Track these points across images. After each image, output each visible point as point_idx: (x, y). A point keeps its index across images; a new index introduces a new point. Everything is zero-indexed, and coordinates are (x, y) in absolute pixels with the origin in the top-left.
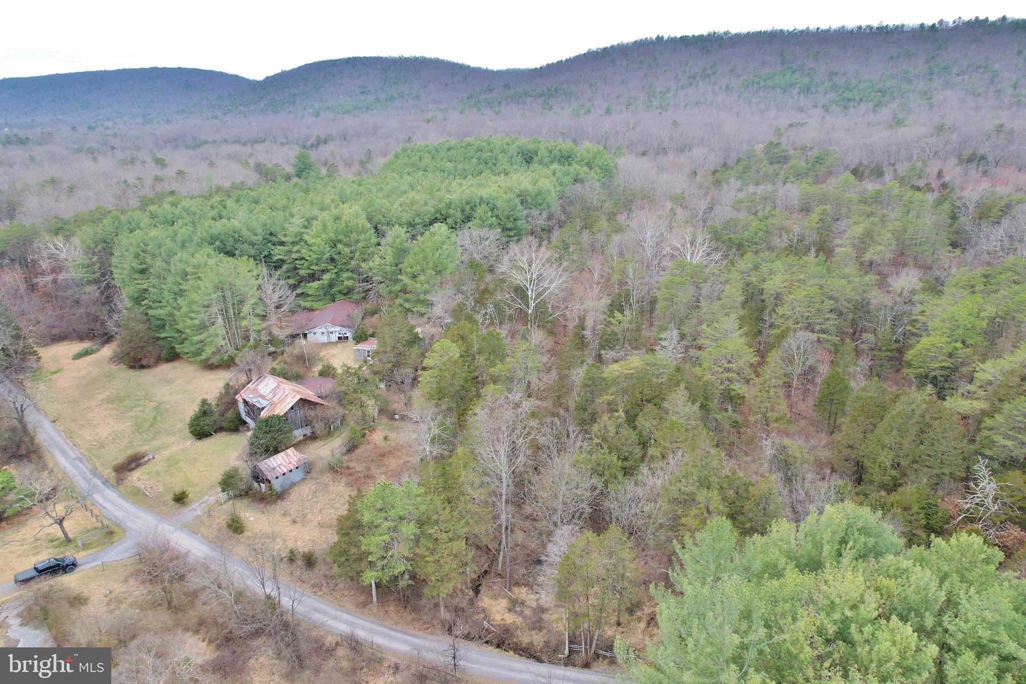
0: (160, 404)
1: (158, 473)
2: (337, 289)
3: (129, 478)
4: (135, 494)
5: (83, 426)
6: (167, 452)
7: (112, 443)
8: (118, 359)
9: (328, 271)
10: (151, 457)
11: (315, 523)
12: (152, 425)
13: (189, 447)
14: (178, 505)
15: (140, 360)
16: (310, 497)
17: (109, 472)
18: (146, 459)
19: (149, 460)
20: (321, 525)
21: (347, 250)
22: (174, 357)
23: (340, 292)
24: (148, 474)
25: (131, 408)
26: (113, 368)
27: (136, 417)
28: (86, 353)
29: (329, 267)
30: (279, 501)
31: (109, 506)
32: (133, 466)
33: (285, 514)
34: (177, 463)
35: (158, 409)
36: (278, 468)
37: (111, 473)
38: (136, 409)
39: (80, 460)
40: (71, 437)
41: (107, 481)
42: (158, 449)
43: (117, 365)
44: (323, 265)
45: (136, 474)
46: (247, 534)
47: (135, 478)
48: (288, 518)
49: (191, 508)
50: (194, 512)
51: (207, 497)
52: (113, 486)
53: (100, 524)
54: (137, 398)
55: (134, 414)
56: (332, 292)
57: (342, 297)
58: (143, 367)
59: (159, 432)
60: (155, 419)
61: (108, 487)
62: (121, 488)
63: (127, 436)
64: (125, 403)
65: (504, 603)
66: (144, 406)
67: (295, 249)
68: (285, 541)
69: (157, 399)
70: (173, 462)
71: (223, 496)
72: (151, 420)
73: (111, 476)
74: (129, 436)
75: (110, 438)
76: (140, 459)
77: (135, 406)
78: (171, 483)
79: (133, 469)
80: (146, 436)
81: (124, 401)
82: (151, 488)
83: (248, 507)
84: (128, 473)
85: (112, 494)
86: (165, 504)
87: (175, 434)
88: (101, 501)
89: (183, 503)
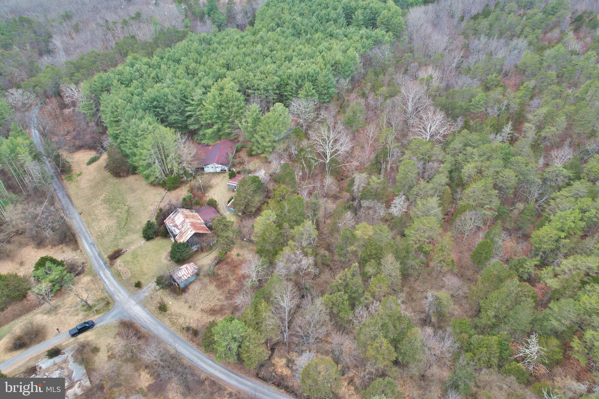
0: (129, 208)
1: (128, 262)
3: (115, 264)
4: (118, 276)
5: (93, 220)
6: (133, 248)
7: (107, 235)
9: (217, 123)
10: (125, 250)
11: (199, 309)
12: (125, 224)
13: (143, 245)
14: (137, 289)
15: (119, 173)
16: (198, 292)
17: (106, 257)
18: (123, 251)
20: (202, 310)
23: (224, 134)
24: (124, 261)
25: (116, 209)
26: (107, 174)
27: (118, 217)
28: (93, 161)
29: (217, 121)
30: (184, 294)
31: (107, 282)
32: (117, 256)
33: (186, 302)
34: (137, 257)
35: (128, 212)
36: (183, 277)
37: (107, 259)
38: (118, 210)
39: (94, 246)
40: (89, 227)
41: (106, 263)
42: (128, 245)
43: (108, 172)
44: (214, 120)
45: (118, 261)
46: (168, 312)
47: (118, 264)
48: (187, 304)
49: (143, 290)
50: (145, 293)
51: (151, 284)
52: (108, 267)
53: (104, 296)
54: (118, 201)
55: (117, 214)
56: (219, 134)
57: (225, 137)
58: (120, 176)
59: (129, 230)
60: (127, 219)
61: (106, 267)
62: (112, 270)
63: (114, 230)
64: (113, 204)
65: (284, 361)
66: (122, 208)
67: (198, 109)
68: (185, 318)
69: (128, 204)
70: (135, 256)
71: (157, 287)
72: (125, 220)
73: (107, 261)
75: (106, 231)
76: (120, 252)
77: (118, 208)
78: (134, 271)
79: (117, 258)
80: (122, 232)
81: (112, 202)
82: (125, 273)
83: (169, 295)
84: (115, 260)
85: (108, 273)
86: (131, 286)
87: (136, 233)
88: (102, 275)
89: (139, 288)
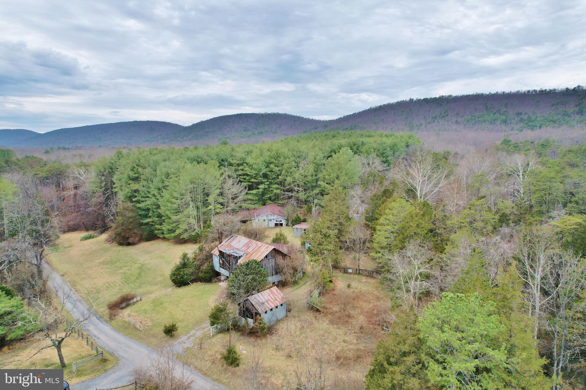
0: (143, 265)
1: (145, 311)
2: (267, 196)
3: (121, 315)
4: (126, 328)
5: (84, 278)
6: (153, 296)
7: (106, 290)
8: (112, 240)
9: (262, 183)
10: (139, 299)
12: (137, 278)
13: (170, 292)
14: (167, 338)
15: (128, 238)
16: (298, 333)
17: (104, 310)
18: (135, 300)
19: (137, 301)
21: (276, 169)
22: (152, 237)
23: (270, 199)
24: (137, 312)
25: (121, 268)
26: (108, 245)
27: (125, 273)
28: (90, 237)
29: (263, 181)
31: (103, 337)
32: (124, 305)
33: (277, 349)
34: (162, 304)
35: (142, 268)
36: (266, 303)
37: (104, 311)
38: (124, 268)
39: (80, 301)
40: (74, 286)
41: (101, 317)
42: (144, 294)
43: (110, 244)
44: (259, 178)
45: (127, 312)
46: (243, 367)
47: (126, 315)
48: (282, 353)
49: (180, 340)
50: (184, 344)
51: (194, 331)
52: (106, 321)
53: (94, 352)
54: (125, 262)
55: (123, 271)
56: (264, 198)
57: (271, 202)
58: (129, 244)
59: (144, 283)
60: (140, 274)
61: (101, 321)
62: (114, 322)
63: (118, 285)
64: (116, 265)
66: (131, 266)
67: (241, 168)
69: (140, 262)
70: (158, 303)
71: (212, 330)
72: (136, 275)
73: (104, 313)
74: (119, 285)
75: (104, 286)
76: (130, 300)
77: (124, 266)
78: (158, 319)
79: (123, 308)
80: (133, 285)
81: (116, 263)
82: (141, 322)
84: (120, 311)
85: (106, 328)
86: (154, 336)
87: (157, 284)
88: (95, 332)
89: (172, 336)
